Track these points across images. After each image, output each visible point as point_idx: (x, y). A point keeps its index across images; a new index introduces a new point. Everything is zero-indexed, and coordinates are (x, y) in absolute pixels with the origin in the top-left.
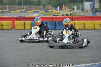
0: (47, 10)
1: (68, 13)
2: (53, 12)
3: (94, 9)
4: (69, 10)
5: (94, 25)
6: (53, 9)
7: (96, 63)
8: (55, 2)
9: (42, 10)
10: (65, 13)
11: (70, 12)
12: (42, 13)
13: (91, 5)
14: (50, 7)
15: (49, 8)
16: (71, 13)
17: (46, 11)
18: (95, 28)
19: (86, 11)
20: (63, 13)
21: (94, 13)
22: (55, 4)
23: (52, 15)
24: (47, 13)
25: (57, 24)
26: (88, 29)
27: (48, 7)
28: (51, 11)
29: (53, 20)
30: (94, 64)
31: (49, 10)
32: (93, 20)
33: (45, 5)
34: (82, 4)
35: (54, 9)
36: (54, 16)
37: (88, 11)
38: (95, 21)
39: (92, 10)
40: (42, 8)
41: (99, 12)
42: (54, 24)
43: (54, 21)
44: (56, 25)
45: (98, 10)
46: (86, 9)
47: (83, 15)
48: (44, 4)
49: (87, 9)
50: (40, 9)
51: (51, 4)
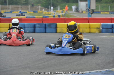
0: (36, 11)
1: (61, 14)
2: (43, 13)
3: (90, 10)
4: (61, 10)
5: (90, 28)
6: (42, 10)
7: (90, 71)
8: (45, 2)
9: (30, 10)
10: (57, 14)
11: (63, 12)
12: (30, 14)
13: (87, 5)
14: (40, 7)
15: (39, 9)
16: (63, 14)
17: (34, 12)
18: (91, 32)
19: (81, 11)
20: (55, 14)
21: (90, 14)
22: (45, 4)
23: (42, 16)
24: (36, 14)
25: (47, 27)
26: (83, 32)
27: (37, 7)
28: (41, 11)
29: (42, 21)
30: (88, 72)
31: (39, 10)
32: (88, 23)
33: (34, 5)
34: (77, 4)
35: (44, 9)
36: (43, 17)
37: (84, 12)
38: (91, 24)
39: (87, 10)
40: (30, 8)
41: (96, 13)
42: (43, 26)
43: (43, 23)
44: (45, 28)
45: (94, 11)
46: (81, 9)
47: (77, 16)
48: (32, 3)
49: (83, 10)
50: (28, 9)
51: (40, 3)
